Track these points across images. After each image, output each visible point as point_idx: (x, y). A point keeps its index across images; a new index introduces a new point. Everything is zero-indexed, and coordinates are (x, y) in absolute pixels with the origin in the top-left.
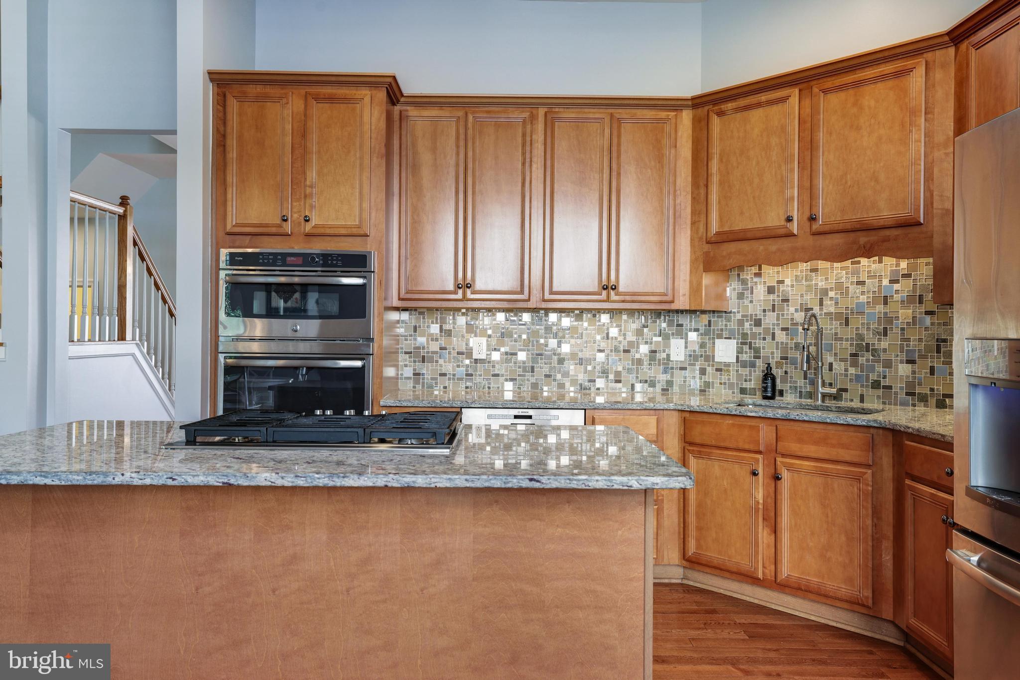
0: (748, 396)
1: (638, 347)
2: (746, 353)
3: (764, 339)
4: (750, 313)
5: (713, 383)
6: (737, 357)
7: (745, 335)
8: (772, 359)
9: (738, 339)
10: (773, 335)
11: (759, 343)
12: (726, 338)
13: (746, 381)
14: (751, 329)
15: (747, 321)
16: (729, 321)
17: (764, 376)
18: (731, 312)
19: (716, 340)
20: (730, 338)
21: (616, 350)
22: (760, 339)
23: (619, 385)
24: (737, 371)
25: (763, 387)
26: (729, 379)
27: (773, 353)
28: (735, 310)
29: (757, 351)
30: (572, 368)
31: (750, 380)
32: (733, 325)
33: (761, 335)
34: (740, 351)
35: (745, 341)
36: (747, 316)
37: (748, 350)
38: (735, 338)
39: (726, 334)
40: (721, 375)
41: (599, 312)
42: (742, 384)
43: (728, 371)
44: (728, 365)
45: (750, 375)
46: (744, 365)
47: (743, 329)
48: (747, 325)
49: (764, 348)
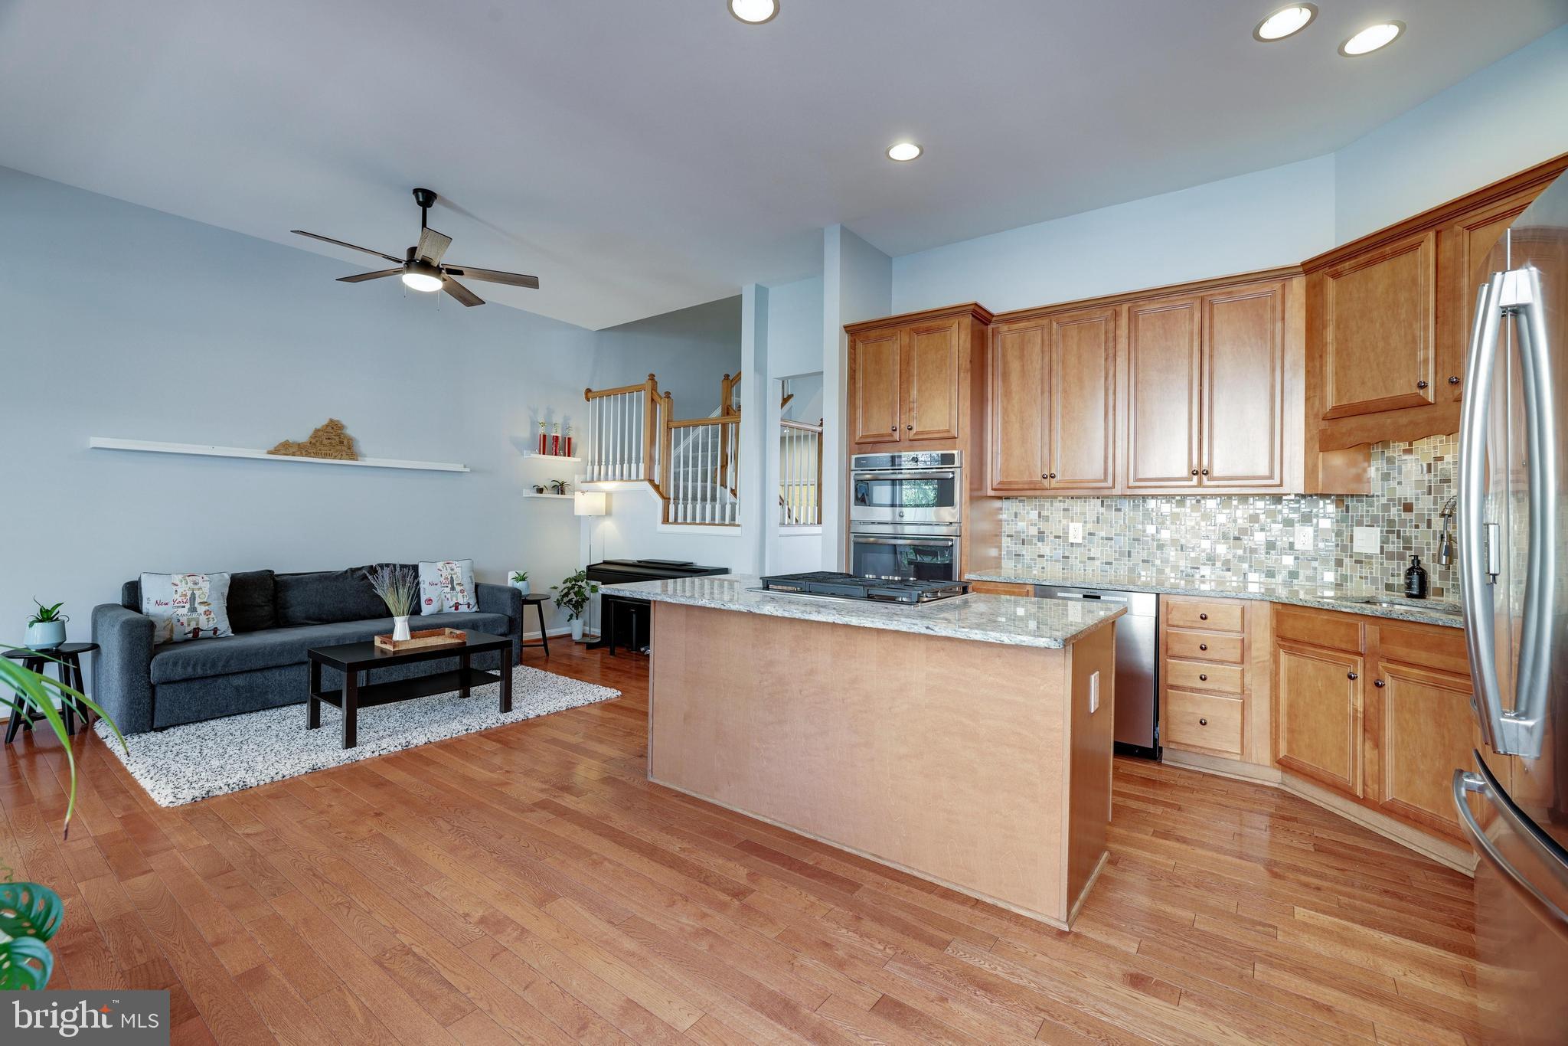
0: (1395, 593)
1: (1252, 535)
2: (1393, 543)
3: (1417, 527)
4: (1397, 496)
5: (1351, 576)
6: (1382, 548)
7: (1391, 523)
8: (1427, 550)
9: (1383, 526)
10: (1429, 522)
11: (1410, 531)
12: (1367, 526)
13: (1393, 575)
14: (1400, 515)
15: (1394, 505)
16: (1372, 506)
17: (1409, 570)
18: (1373, 496)
19: (1355, 528)
20: (1373, 526)
21: (1225, 536)
22: (1411, 527)
23: (1230, 573)
24: (1382, 564)
25: (1406, 583)
26: (1371, 573)
27: (1428, 544)
28: (1380, 493)
29: (1407, 541)
30: (1172, 554)
31: (1399, 575)
32: (1375, 510)
33: (1412, 522)
34: (1385, 541)
35: (1391, 529)
36: (1393, 500)
37: (1396, 540)
38: (1378, 526)
39: (1367, 521)
40: (1361, 568)
41: (1203, 498)
42: (1388, 579)
43: (1371, 563)
44: (1369, 557)
45: (1399, 569)
46: (1390, 556)
47: (1389, 516)
48: (1394, 511)
49: (1416, 538)
